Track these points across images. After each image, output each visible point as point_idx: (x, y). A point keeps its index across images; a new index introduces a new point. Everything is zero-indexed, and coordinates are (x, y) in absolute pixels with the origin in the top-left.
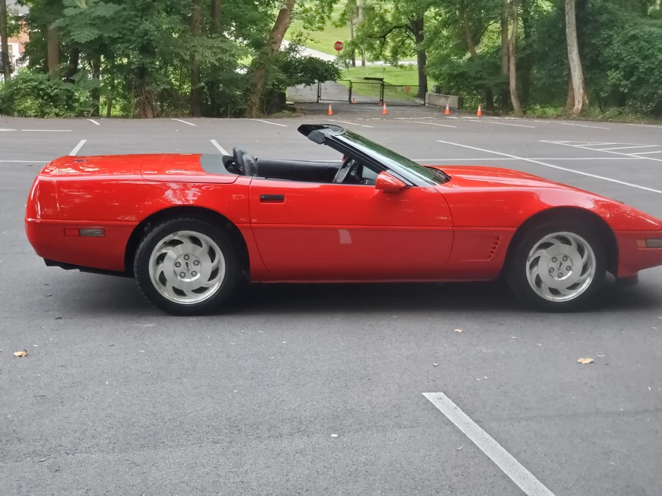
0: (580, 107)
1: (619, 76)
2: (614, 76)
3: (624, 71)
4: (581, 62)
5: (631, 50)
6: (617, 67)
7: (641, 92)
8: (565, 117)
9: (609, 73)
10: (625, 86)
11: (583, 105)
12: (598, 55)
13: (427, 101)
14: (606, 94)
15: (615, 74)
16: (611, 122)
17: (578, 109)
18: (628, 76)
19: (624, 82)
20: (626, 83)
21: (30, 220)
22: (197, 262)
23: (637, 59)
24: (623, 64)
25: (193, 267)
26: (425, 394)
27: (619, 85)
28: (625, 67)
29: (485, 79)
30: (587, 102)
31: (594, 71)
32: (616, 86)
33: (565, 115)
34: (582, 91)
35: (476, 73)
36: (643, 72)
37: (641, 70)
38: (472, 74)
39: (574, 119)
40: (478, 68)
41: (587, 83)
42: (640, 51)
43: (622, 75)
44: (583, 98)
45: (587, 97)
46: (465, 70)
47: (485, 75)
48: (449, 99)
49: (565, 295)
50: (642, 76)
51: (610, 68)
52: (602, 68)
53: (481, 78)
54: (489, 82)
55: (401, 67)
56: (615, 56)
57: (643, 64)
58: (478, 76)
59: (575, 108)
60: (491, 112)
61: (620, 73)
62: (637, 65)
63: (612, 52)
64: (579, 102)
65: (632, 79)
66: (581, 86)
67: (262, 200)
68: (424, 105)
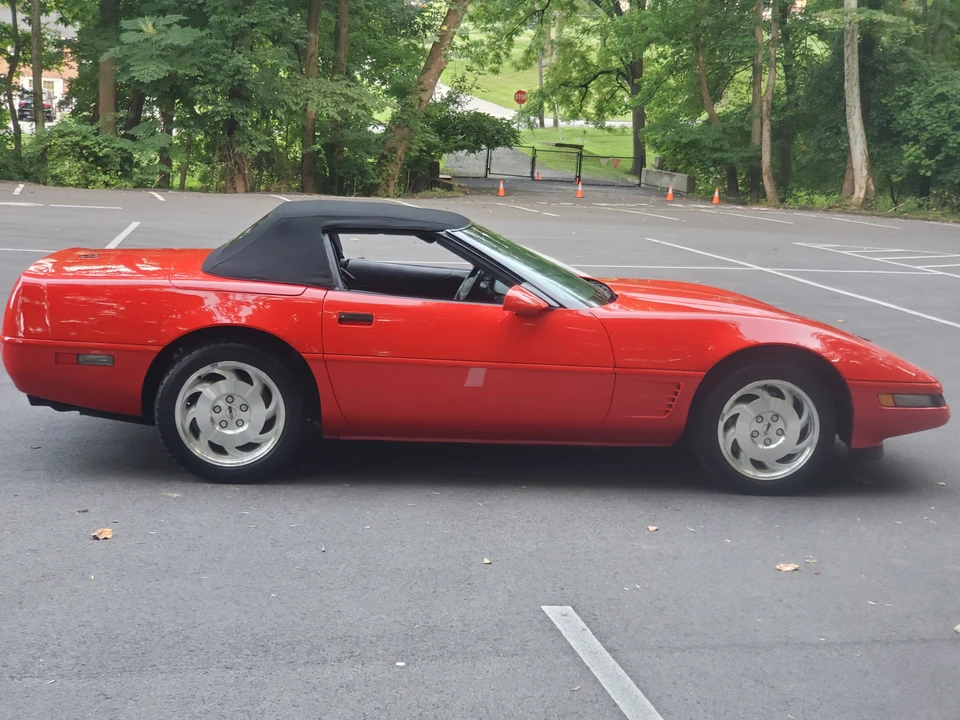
0: (862, 195)
1: (919, 152)
2: (911, 152)
3: (927, 146)
4: (866, 130)
5: (937, 115)
6: (916, 140)
7: (950, 177)
8: (840, 209)
9: (904, 147)
10: (928, 167)
11: (867, 192)
12: (889, 122)
13: (643, 181)
14: (900, 179)
15: (913, 149)
16: (906, 218)
17: (859, 197)
18: (931, 152)
19: (926, 162)
20: (929, 162)
21: (7, 338)
22: (245, 407)
23: (947, 129)
24: (925, 136)
25: (239, 414)
26: (545, 608)
27: (919, 166)
28: (928, 140)
29: (727, 151)
30: (872, 188)
31: (884, 144)
32: (914, 168)
33: (839, 207)
34: (865, 172)
35: (714, 141)
36: (953, 148)
37: (950, 145)
38: (708, 142)
39: (853, 213)
40: (717, 136)
41: (873, 160)
42: (950, 117)
43: (924, 152)
44: (867, 182)
45: (873, 181)
46: (698, 137)
47: (727, 146)
48: (674, 179)
49: (774, 471)
50: (953, 153)
51: (907, 140)
52: (895, 139)
53: (721, 150)
54: (733, 156)
55: (610, 129)
56: (914, 123)
57: (954, 137)
58: (718, 146)
59: (856, 196)
60: (734, 199)
61: (920, 149)
62: (945, 137)
63: (909, 117)
64: (861, 188)
65: (937, 158)
66: (865, 165)
67: (341, 321)
68: (639, 185)
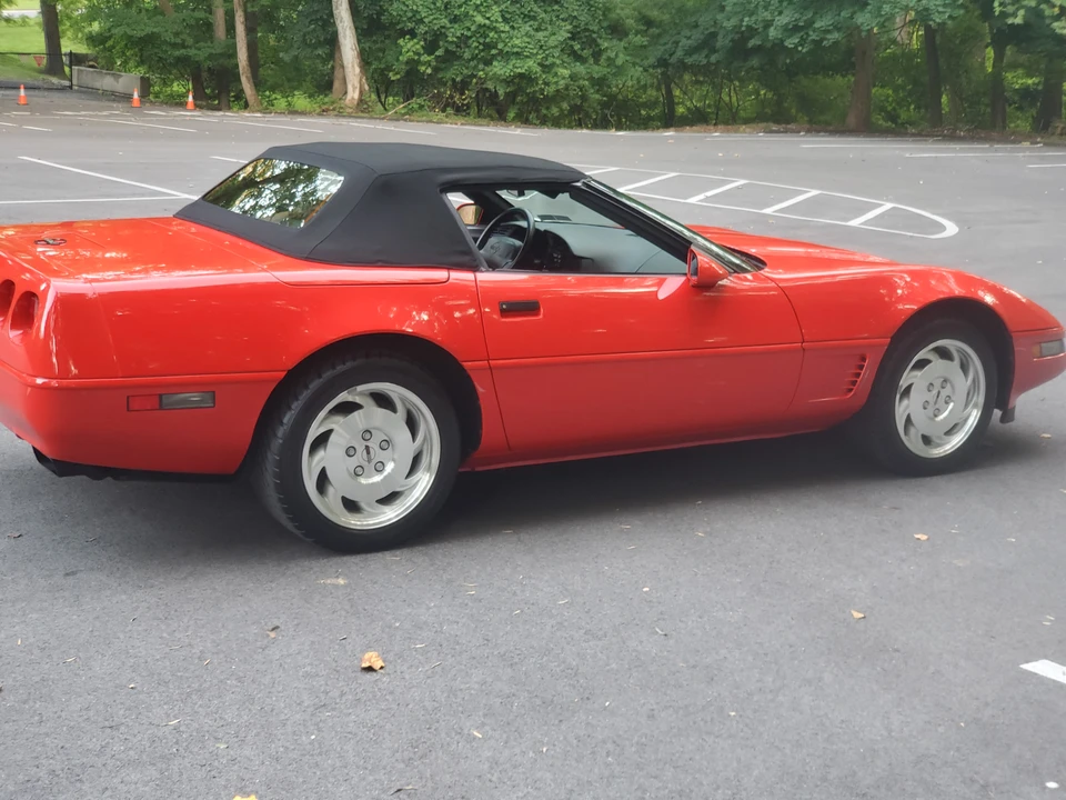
0: (356, 96)
1: (418, 46)
2: (410, 47)
3: (425, 40)
4: (354, 22)
5: (432, 6)
6: (412, 34)
7: (449, 75)
8: (336, 113)
9: (401, 42)
10: (428, 64)
11: (361, 93)
12: (380, 14)
13: (75, 82)
14: (398, 76)
15: (412, 43)
16: (406, 120)
17: (353, 98)
18: (430, 47)
19: (425, 58)
20: (429, 58)
23: (445, 22)
24: (422, 29)
27: (418, 62)
28: (426, 33)
29: (190, 47)
30: (367, 87)
31: (374, 38)
32: (413, 65)
33: (334, 109)
34: (357, 70)
35: (177, 34)
36: (452, 42)
37: (450, 39)
38: (169, 37)
39: (350, 116)
40: (176, 28)
41: (365, 59)
42: (446, 7)
43: (422, 47)
44: (361, 80)
45: (367, 79)
46: (155, 30)
47: (190, 41)
48: (121, 80)
50: (452, 48)
51: (402, 33)
52: (386, 33)
53: (183, 46)
54: (199, 53)
55: (8, 20)
56: (410, 14)
57: (452, 30)
58: (179, 41)
59: (349, 97)
60: (204, 103)
61: (418, 43)
62: (443, 30)
63: (405, 8)
64: (354, 88)
65: (437, 53)
66: (357, 61)
68: (71, 87)
